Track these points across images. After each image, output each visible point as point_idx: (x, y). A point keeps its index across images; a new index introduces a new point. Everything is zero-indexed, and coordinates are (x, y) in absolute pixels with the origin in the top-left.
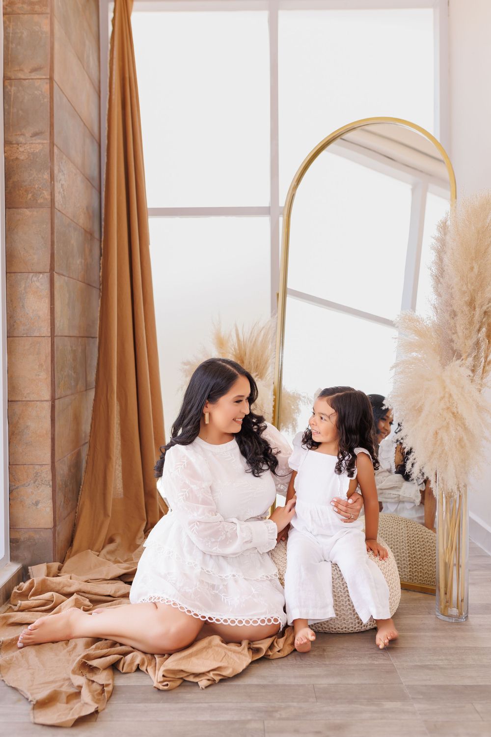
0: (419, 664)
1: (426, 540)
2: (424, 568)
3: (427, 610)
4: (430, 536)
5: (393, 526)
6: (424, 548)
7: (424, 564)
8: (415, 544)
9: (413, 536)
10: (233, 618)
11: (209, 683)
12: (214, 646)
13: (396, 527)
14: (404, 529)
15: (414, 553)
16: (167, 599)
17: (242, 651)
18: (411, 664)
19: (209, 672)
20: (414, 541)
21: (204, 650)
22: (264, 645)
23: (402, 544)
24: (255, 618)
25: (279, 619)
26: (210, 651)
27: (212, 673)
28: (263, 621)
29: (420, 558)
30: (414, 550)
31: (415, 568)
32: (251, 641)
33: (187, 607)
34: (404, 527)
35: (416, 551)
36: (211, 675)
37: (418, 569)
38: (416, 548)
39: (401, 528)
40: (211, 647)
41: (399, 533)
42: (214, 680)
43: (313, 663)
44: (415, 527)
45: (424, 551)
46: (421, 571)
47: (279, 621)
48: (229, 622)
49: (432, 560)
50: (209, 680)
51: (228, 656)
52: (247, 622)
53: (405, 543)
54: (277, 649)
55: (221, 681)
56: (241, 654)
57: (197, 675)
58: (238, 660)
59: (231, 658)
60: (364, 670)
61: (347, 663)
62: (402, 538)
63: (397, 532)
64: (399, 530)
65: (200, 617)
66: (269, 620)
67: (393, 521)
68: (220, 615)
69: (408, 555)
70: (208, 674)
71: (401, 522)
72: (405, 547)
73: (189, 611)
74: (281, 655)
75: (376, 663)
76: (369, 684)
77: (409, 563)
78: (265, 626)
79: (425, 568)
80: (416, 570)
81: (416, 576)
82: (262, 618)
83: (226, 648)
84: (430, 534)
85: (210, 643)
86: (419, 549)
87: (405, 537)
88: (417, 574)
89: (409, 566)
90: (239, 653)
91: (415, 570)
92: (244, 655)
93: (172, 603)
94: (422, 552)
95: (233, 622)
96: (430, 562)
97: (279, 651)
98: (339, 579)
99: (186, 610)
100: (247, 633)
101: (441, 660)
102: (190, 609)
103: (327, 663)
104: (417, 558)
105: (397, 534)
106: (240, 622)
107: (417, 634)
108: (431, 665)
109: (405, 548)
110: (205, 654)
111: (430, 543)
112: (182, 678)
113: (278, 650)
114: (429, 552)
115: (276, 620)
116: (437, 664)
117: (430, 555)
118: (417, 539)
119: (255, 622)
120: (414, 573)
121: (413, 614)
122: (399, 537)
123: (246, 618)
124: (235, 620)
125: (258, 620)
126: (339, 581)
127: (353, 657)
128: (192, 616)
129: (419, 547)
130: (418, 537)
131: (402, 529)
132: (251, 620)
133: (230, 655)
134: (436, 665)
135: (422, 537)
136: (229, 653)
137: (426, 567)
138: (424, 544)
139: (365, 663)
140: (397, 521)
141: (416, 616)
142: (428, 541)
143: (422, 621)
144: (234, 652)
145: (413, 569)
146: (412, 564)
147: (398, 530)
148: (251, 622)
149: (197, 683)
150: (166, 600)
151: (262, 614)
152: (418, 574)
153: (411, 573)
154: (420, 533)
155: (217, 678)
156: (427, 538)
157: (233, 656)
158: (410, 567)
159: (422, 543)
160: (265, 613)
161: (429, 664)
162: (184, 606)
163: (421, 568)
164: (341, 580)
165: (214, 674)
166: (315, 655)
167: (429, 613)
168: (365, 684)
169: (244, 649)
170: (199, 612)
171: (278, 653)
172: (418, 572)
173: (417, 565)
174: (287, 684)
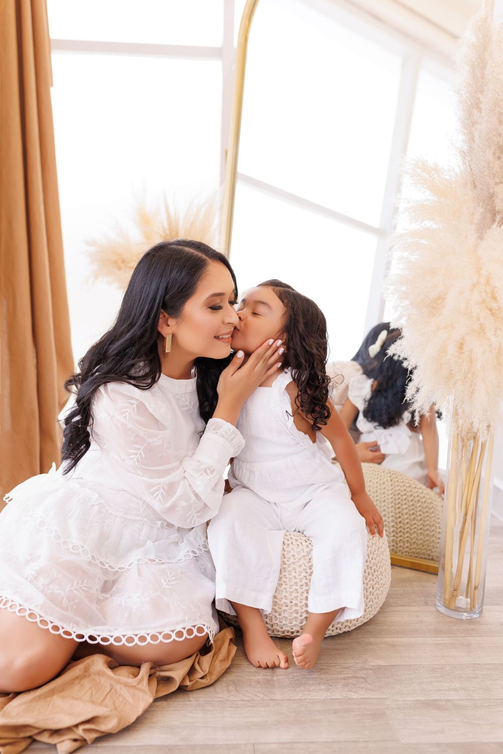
0: (423, 699)
1: (417, 499)
2: (412, 537)
3: (423, 598)
4: (422, 493)
5: (372, 479)
6: (413, 509)
7: (413, 531)
8: (402, 505)
9: (399, 494)
10: (129, 634)
11: (76, 745)
12: (94, 674)
13: (376, 481)
14: (386, 483)
15: (400, 517)
16: (20, 605)
17: (138, 684)
18: (411, 699)
19: (77, 726)
20: (399, 500)
21: (77, 682)
22: (178, 673)
23: (383, 504)
24: (167, 631)
25: (205, 628)
26: (86, 682)
27: (81, 728)
28: (180, 634)
29: (407, 523)
30: (399, 512)
31: (401, 536)
32: (157, 665)
33: (53, 619)
34: (387, 481)
35: (402, 514)
36: (80, 732)
37: (404, 538)
38: (402, 509)
39: (382, 482)
40: (90, 675)
41: (380, 489)
42: (85, 740)
43: (255, 698)
44: (402, 481)
45: (413, 514)
46: (408, 541)
47: (206, 630)
48: (124, 641)
49: (424, 525)
50: (75, 740)
51: (116, 691)
52: (154, 637)
53: (388, 503)
54: (200, 674)
55: (97, 740)
56: (137, 689)
57: (56, 732)
58: (130, 700)
59: (120, 695)
60: (336, 712)
61: (310, 697)
62: (383, 496)
63: (377, 487)
64: (380, 484)
65: (74, 636)
66: (190, 632)
67: (371, 472)
68: (109, 631)
69: (391, 519)
70: (75, 729)
71: (382, 474)
72: (388, 508)
73: (56, 628)
74: (205, 682)
75: (355, 696)
76: (345, 742)
77: (392, 529)
78: (184, 640)
79: (414, 537)
80: (401, 540)
81: (400, 546)
82: (179, 628)
83: (111, 678)
84: (421, 491)
85: (86, 669)
86: (407, 511)
87: (388, 495)
88: (401, 544)
89: (392, 534)
90: (134, 687)
91: (399, 539)
92: (141, 690)
93: (28, 612)
94: (410, 515)
95: (130, 640)
96: (421, 529)
97: (202, 678)
98: (305, 559)
99: (50, 626)
100: (152, 654)
101: (456, 690)
102: (57, 623)
103: (278, 697)
104: (403, 524)
105: (377, 491)
106: (142, 639)
107: (412, 640)
108: (441, 700)
109: (387, 510)
110: (77, 687)
111: (422, 502)
112: (30, 737)
113: (201, 676)
114: (420, 515)
115: (200, 630)
116: (450, 698)
117: (421, 519)
118: (404, 497)
119: (168, 636)
120: (398, 543)
121: (403, 606)
122: (379, 495)
123: (152, 632)
124: (134, 637)
125: (171, 633)
126: (304, 562)
127: (319, 684)
128: (60, 635)
129: (406, 508)
130: (405, 494)
131: (384, 483)
132: (160, 633)
133: (118, 691)
134: (449, 700)
135: (411, 495)
136: (118, 687)
137: (415, 535)
138: (413, 505)
139: (339, 697)
140: (377, 473)
141: (407, 608)
142: (419, 501)
143: (417, 616)
144: (126, 685)
145: (397, 538)
146: (396, 531)
147: (378, 485)
148: (160, 638)
149: (55, 745)
150: (19, 608)
151: (177, 623)
152: (404, 544)
153: (394, 543)
154: (409, 489)
155: (90, 737)
156: (418, 496)
157: (124, 691)
158: (394, 536)
159: (411, 503)
160: (183, 621)
161: (437, 697)
162: (47, 618)
163: (408, 537)
164: (307, 560)
165: (85, 730)
166: (258, 682)
167: (426, 604)
168: (339, 742)
169: (141, 680)
170: (73, 628)
171: (200, 680)
172: (404, 542)
173: (404, 533)
174: (211, 743)
